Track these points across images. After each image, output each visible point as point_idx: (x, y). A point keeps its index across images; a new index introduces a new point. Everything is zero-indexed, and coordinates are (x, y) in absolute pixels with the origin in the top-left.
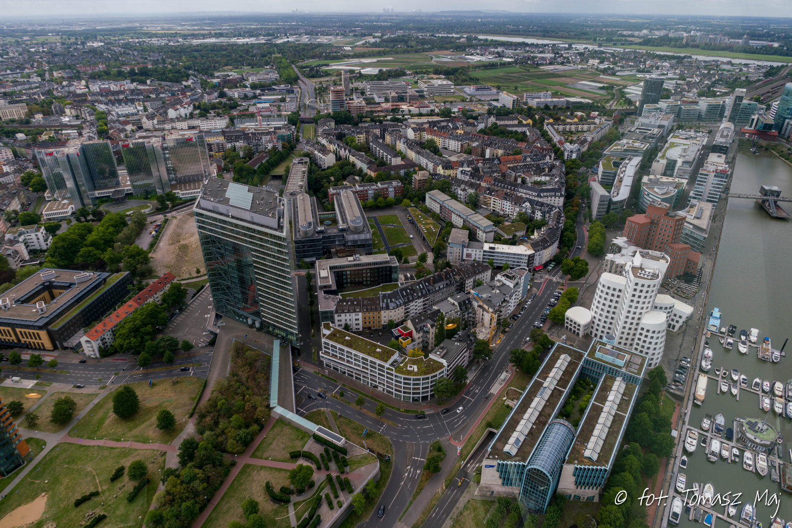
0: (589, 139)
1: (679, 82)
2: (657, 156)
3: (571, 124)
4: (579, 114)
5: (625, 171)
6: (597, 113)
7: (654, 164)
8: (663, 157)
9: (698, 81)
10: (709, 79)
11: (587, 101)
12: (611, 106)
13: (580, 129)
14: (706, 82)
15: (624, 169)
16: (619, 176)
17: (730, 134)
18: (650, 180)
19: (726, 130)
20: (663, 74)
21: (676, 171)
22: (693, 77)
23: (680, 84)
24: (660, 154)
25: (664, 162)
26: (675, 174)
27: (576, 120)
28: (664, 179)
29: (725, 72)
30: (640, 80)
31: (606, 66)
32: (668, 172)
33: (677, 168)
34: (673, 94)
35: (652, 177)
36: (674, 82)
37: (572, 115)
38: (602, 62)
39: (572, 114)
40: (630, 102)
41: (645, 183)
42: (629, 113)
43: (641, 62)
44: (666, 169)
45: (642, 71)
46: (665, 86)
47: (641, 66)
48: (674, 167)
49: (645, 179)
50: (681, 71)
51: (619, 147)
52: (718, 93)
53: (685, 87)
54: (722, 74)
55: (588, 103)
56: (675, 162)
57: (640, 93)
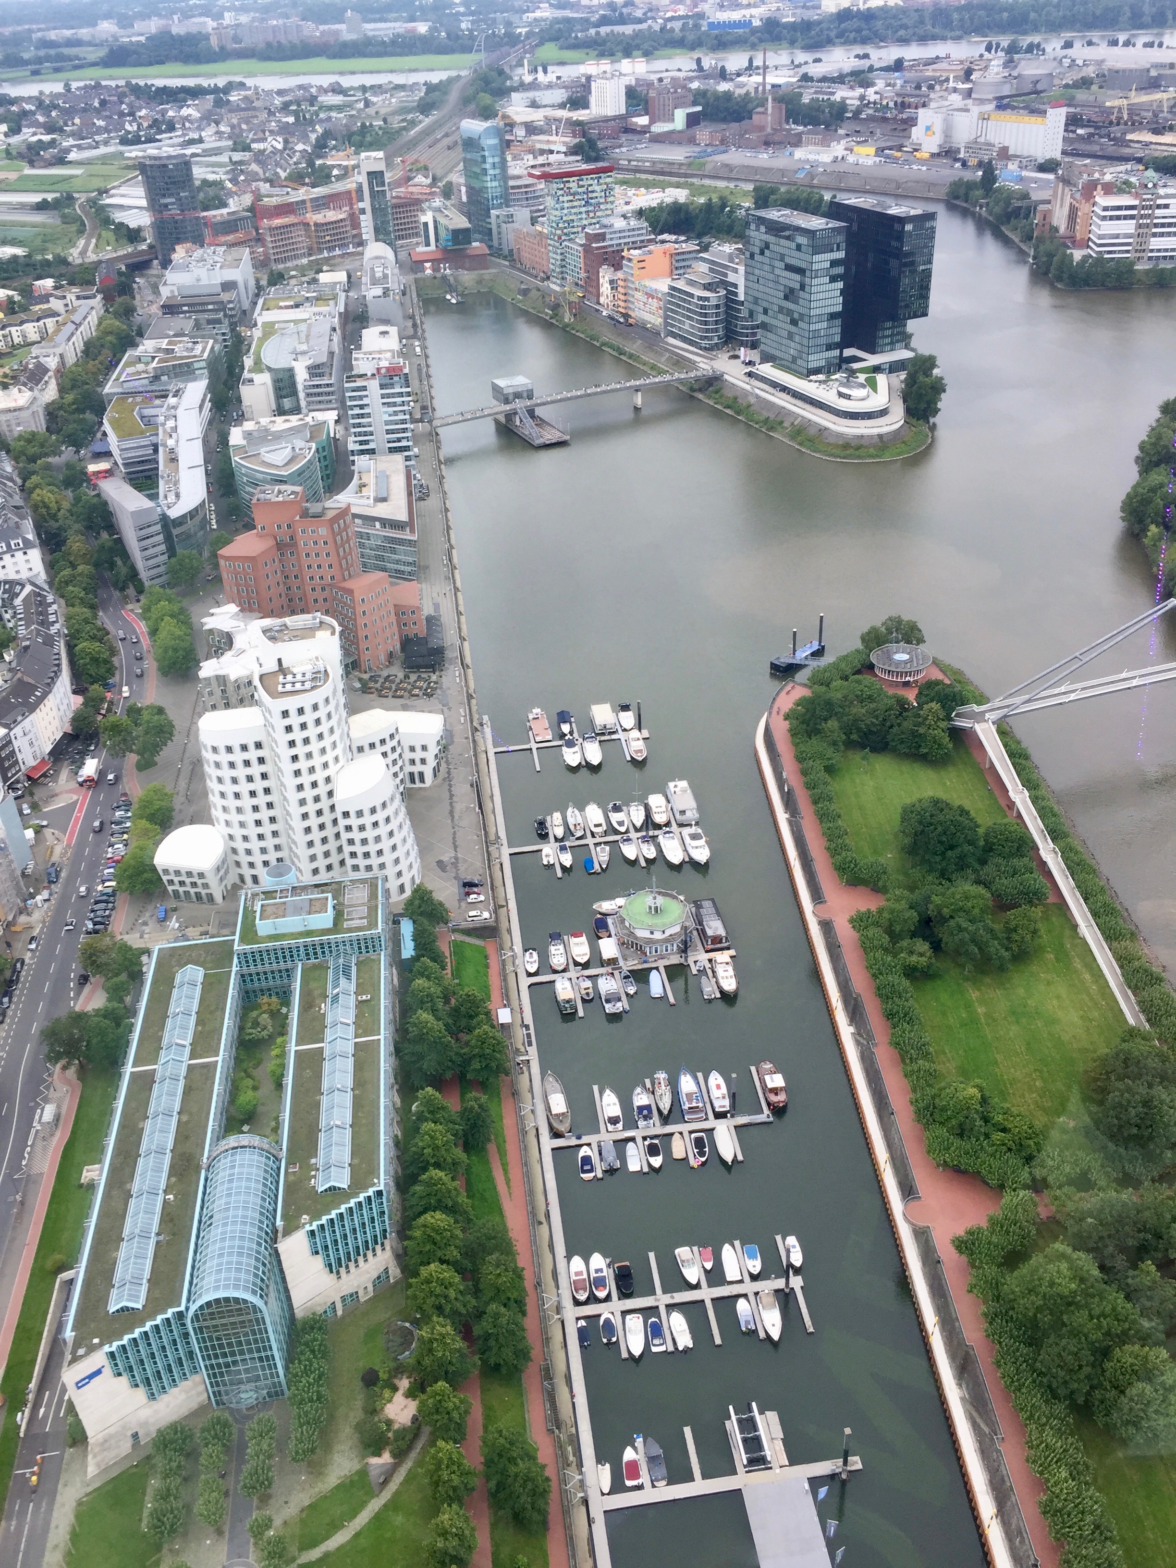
0: (52, 362)
1: (237, 156)
2: (242, 368)
5: (175, 429)
6: (48, 283)
7: (245, 391)
8: (258, 366)
9: (280, 146)
10: (305, 138)
12: (83, 252)
13: (16, 340)
14: (300, 147)
15: (171, 423)
16: (165, 445)
17: (389, 272)
18: (248, 435)
19: (378, 262)
20: (192, 142)
21: (302, 395)
22: (264, 140)
23: (241, 163)
24: (248, 362)
25: (264, 379)
26: (303, 403)
28: (281, 424)
29: (334, 114)
30: (133, 165)
31: (32, 140)
32: (287, 403)
33: (300, 387)
34: (231, 194)
35: (249, 426)
36: (224, 158)
40: (128, 234)
41: (239, 448)
42: (139, 266)
43: (122, 114)
44: (279, 397)
45: (136, 141)
46: (199, 173)
47: (128, 127)
48: (293, 384)
49: (236, 437)
50: (233, 127)
51: (140, 367)
52: (335, 172)
53: (254, 167)
54: (330, 118)
55: (14, 256)
56: (290, 372)
57: (144, 203)
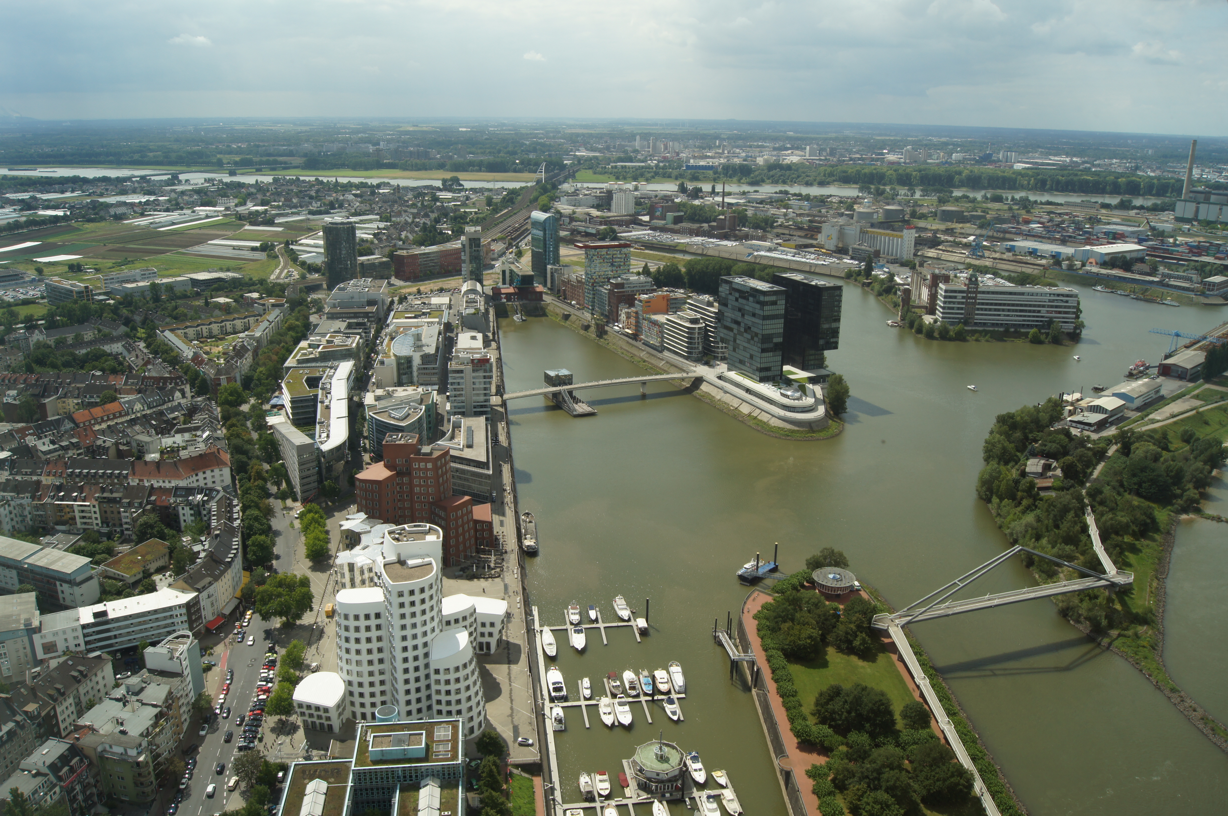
0: (252, 345)
1: (382, 225)
2: (377, 354)
4: (222, 300)
5: (330, 392)
6: (255, 295)
7: (377, 369)
8: (389, 354)
10: (426, 216)
11: (231, 274)
12: (279, 278)
13: (229, 330)
15: (327, 388)
16: (322, 401)
17: (478, 298)
18: (378, 398)
19: (471, 292)
21: (415, 374)
22: (400, 216)
24: (382, 350)
25: (391, 362)
26: (416, 379)
28: (400, 392)
30: (317, 227)
31: (255, 211)
32: (404, 378)
33: (415, 369)
34: (376, 247)
35: (379, 392)
37: (208, 306)
38: (242, 204)
39: (208, 303)
40: (309, 267)
41: (371, 407)
42: (315, 288)
44: (399, 375)
48: (410, 367)
49: (369, 398)
51: (310, 350)
53: (392, 230)
55: (235, 278)
56: (409, 359)
57: (322, 250)
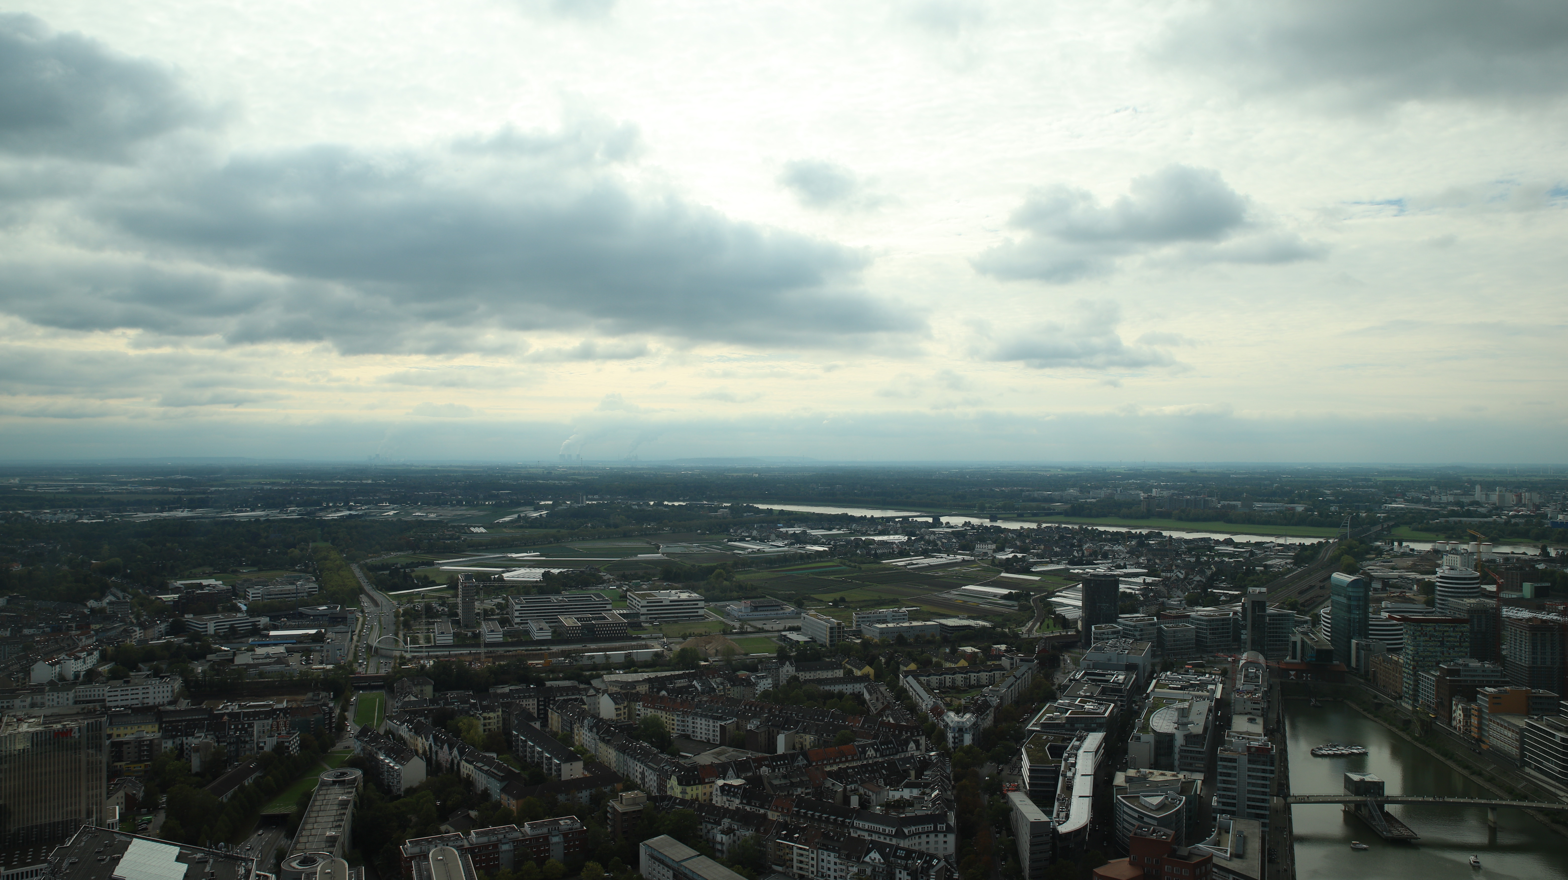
0: (995, 701)
1: (1149, 580)
2: (1133, 728)
3: (953, 672)
4: (969, 649)
5: (1075, 764)
6: (1003, 647)
7: (1132, 745)
8: (1145, 729)
9: (1182, 576)
10: (1202, 572)
11: (981, 623)
12: (1030, 631)
13: (973, 682)
14: (1198, 578)
15: (1072, 760)
16: (1064, 776)
17: (1260, 674)
18: (1129, 779)
19: (1252, 666)
20: (1117, 567)
21: (1177, 756)
22: (1171, 571)
23: (1151, 584)
24: (1138, 724)
25: (1149, 740)
26: (1176, 763)
27: (963, 663)
28: (1157, 776)
29: (1226, 559)
30: (1076, 578)
31: (1010, 556)
32: (1163, 760)
33: (1177, 750)
34: (1142, 604)
35: (1132, 772)
36: (1140, 580)
37: (955, 655)
38: (1001, 549)
39: (954, 651)
40: (1064, 622)
41: (1121, 789)
42: (1068, 645)
43: (1073, 545)
44: (1157, 755)
45: (1079, 563)
46: (1122, 588)
47: (1075, 554)
48: (1171, 747)
49: (1120, 779)
50: (1149, 560)
51: (1056, 714)
52: (1223, 598)
53: (1161, 588)
54: (1222, 562)
55: (984, 627)
56: (1171, 738)
57: (1080, 604)
